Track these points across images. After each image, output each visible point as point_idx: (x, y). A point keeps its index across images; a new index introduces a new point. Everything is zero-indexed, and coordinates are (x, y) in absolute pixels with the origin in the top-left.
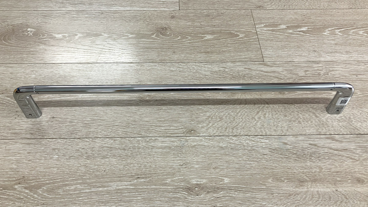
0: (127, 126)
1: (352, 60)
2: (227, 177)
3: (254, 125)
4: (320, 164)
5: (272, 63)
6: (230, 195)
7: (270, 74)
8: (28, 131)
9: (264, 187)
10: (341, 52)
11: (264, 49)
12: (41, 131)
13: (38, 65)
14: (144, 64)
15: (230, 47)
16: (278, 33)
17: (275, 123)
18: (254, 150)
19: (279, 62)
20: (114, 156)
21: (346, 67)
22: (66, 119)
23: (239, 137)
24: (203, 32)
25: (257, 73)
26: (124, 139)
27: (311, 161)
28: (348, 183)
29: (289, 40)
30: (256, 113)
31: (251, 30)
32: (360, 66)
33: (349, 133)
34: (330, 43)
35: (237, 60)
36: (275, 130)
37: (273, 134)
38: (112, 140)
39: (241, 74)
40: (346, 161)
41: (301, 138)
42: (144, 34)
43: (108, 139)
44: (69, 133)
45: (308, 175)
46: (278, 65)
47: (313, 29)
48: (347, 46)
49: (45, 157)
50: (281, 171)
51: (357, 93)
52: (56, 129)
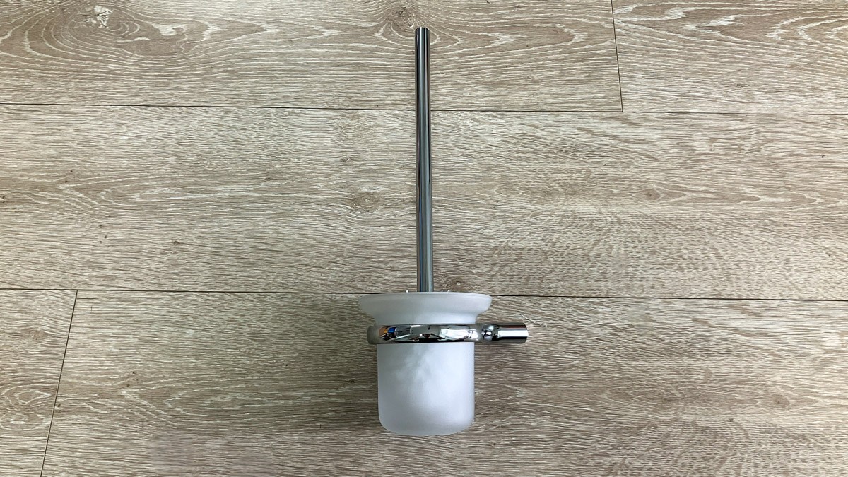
0: (327, 266)
1: (820, 111)
2: (523, 387)
3: (586, 273)
4: (708, 364)
5: (640, 115)
6: (527, 423)
7: (631, 146)
8: (130, 272)
9: (592, 409)
10: (801, 89)
11: (627, 76)
12: (156, 273)
13: (129, 110)
14: (359, 112)
15: (549, 69)
16: (664, 32)
17: (630, 269)
18: (579, 328)
19: (655, 115)
20: (305, 333)
21: (802, 130)
22: (203, 248)
23: (552, 300)
24: (491, 24)
25: (605, 143)
26: (323, 296)
27: (690, 357)
28: (757, 406)
29: (686, 54)
30: (592, 245)
31: (602, 23)
32: (835, 128)
33: (778, 297)
34: (779, 63)
35: (564, 107)
36: (628, 286)
37: (622, 295)
38: (298, 298)
39: (568, 144)
40: (761, 359)
41: (679, 305)
42: (357, 27)
43: (290, 296)
44: (212, 280)
45: (682, 386)
46: (651, 123)
47: (747, 21)
48: (817, 72)
49: (170, 333)
50: (630, 376)
51: (815, 201)
52: (185, 269)
